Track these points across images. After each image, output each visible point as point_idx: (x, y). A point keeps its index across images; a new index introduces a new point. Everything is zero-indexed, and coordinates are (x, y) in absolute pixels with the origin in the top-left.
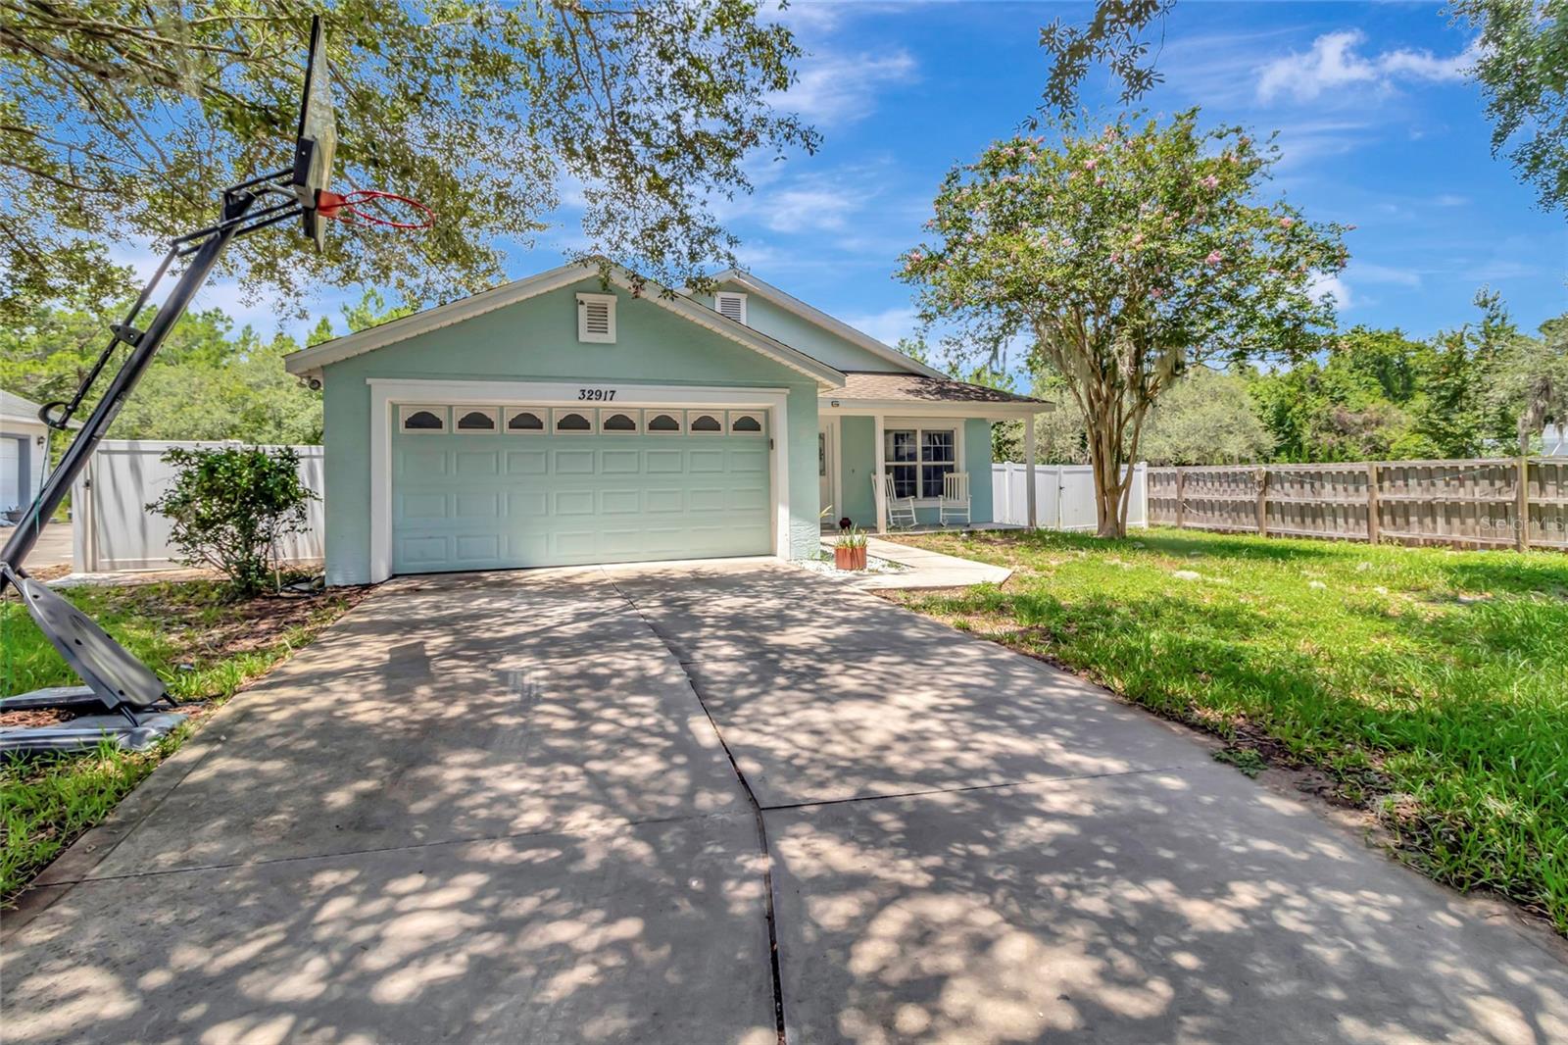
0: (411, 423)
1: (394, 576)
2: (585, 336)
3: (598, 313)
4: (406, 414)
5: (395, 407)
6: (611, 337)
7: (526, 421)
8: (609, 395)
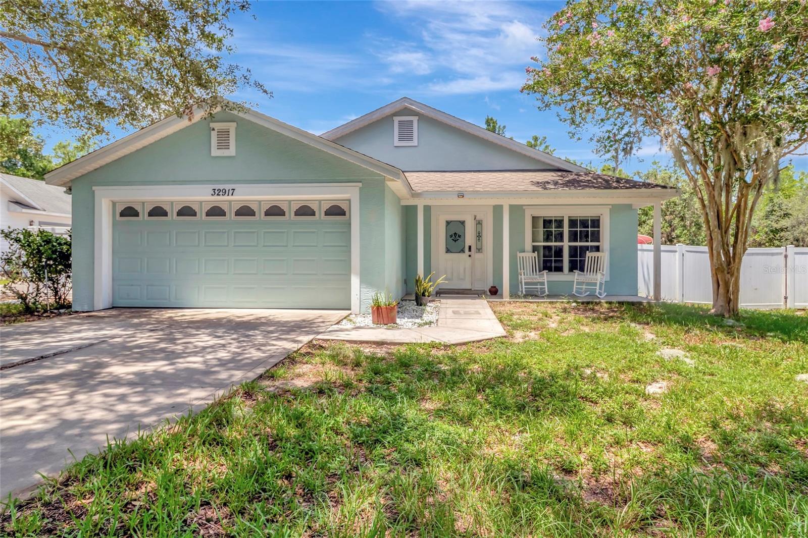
0: (122, 214)
1: (113, 308)
2: (215, 152)
3: (224, 136)
4: (120, 209)
5: (114, 204)
6: (232, 151)
7: (186, 211)
8: (231, 192)
